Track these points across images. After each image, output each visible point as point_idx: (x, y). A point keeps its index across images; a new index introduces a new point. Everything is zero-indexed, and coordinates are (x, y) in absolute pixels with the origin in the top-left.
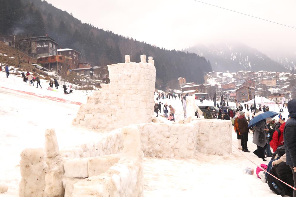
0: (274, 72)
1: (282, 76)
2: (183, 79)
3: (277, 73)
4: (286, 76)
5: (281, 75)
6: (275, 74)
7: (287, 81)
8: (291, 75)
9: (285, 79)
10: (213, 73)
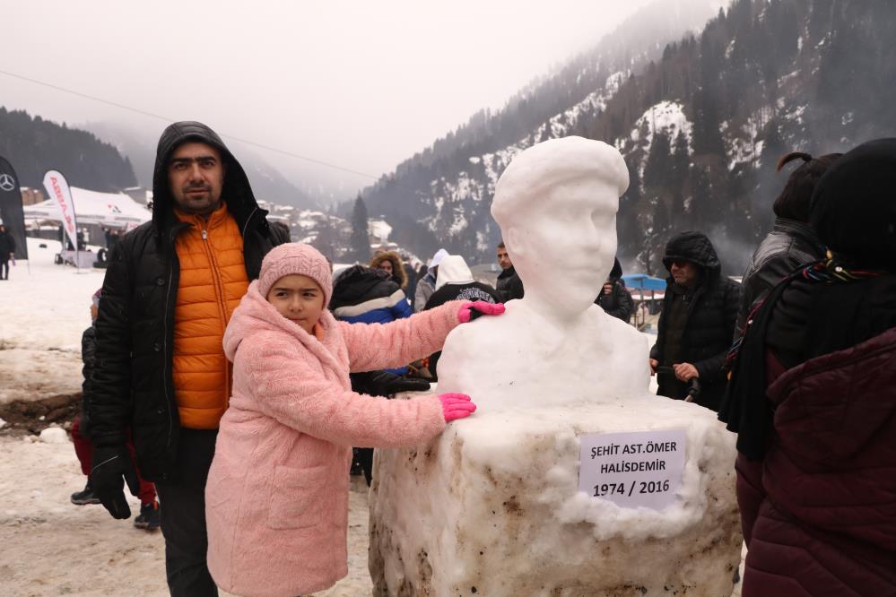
0: (289, 208)
1: (306, 219)
2: (35, 195)
3: (294, 209)
4: (314, 218)
5: (304, 214)
6: (289, 212)
7: (315, 228)
8: (324, 217)
9: (310, 224)
10: (135, 191)
